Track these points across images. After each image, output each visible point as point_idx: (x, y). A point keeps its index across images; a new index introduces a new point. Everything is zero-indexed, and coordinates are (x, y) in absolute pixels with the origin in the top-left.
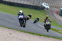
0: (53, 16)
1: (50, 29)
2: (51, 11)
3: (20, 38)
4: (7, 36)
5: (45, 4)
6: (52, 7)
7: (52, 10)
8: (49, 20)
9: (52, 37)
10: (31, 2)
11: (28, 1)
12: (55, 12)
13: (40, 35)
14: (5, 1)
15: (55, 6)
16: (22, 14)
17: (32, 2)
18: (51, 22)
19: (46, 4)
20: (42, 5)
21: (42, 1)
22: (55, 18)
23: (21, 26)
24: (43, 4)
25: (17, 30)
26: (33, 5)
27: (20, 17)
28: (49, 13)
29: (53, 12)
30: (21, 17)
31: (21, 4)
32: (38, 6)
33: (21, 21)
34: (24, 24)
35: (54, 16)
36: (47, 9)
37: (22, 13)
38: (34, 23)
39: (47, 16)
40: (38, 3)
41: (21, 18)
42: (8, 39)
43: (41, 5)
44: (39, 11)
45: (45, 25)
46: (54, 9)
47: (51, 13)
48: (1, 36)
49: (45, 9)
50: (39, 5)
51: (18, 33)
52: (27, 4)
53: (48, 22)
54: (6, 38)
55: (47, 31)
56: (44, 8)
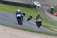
1: (41, 25)
2: (42, 9)
3: (13, 34)
4: (2, 32)
6: (43, 5)
7: (43, 8)
8: (40, 17)
9: (43, 33)
15: (46, 4)
19: (37, 2)
22: (46, 16)
24: (35, 3)
26: (26, 3)
28: (40, 11)
29: (44, 10)
30: (19, 15)
31: (15, 3)
35: (45, 14)
36: (39, 7)
37: (20, 12)
39: (39, 14)
40: (30, 2)
42: (3, 35)
43: (33, 4)
44: (31, 9)
47: (42, 11)
49: (36, 7)
50: (31, 4)
51: (12, 29)
54: (1, 34)
55: (38, 27)
56: (36, 6)
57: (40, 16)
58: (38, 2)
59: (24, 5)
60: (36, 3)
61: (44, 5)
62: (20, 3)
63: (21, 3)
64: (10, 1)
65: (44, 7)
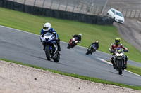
0: (132, 39)
1: (126, 68)
2: (128, 28)
3: (57, 88)
4: (29, 84)
5: (113, 11)
6: (130, 18)
7: (130, 26)
8: (121, 47)
10: (82, 6)
11: (76, 6)
12: (136, 30)
13: (103, 82)
14: (24, 5)
15: (137, 16)
16: (51, 31)
17: (85, 6)
18: (127, 52)
19: (116, 11)
20: (108, 14)
21: (107, 6)
22: (137, 44)
23: (49, 59)
24: (110, 12)
25: (50, 70)
26: (88, 13)
27: (46, 37)
28: (123, 33)
29: (133, 31)
32: (99, 17)
33: (47, 47)
34: (55, 55)
35: (135, 40)
36: (120, 22)
38: (87, 54)
39: (118, 39)
40: (98, 9)
41: (47, 40)
42: (31, 90)
43: (105, 14)
45: (113, 58)
46: (135, 24)
47: (129, 32)
48: (15, 84)
49: (114, 23)
50: (101, 15)
52: (75, 12)
53: (119, 53)
54: (25, 89)
55: (118, 72)
56: (113, 20)
57: (121, 44)
58: (118, 10)
59: (83, 17)
60: (112, 13)
61: (134, 18)
62: (73, 13)
63: (77, 14)
64: (49, 8)
65: (133, 21)
